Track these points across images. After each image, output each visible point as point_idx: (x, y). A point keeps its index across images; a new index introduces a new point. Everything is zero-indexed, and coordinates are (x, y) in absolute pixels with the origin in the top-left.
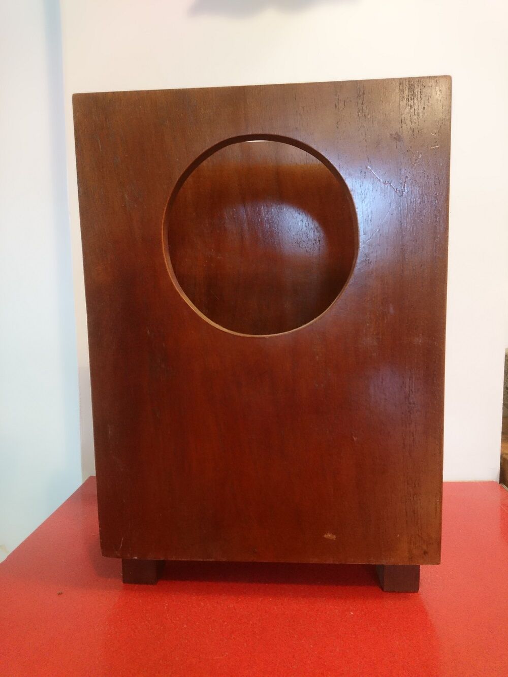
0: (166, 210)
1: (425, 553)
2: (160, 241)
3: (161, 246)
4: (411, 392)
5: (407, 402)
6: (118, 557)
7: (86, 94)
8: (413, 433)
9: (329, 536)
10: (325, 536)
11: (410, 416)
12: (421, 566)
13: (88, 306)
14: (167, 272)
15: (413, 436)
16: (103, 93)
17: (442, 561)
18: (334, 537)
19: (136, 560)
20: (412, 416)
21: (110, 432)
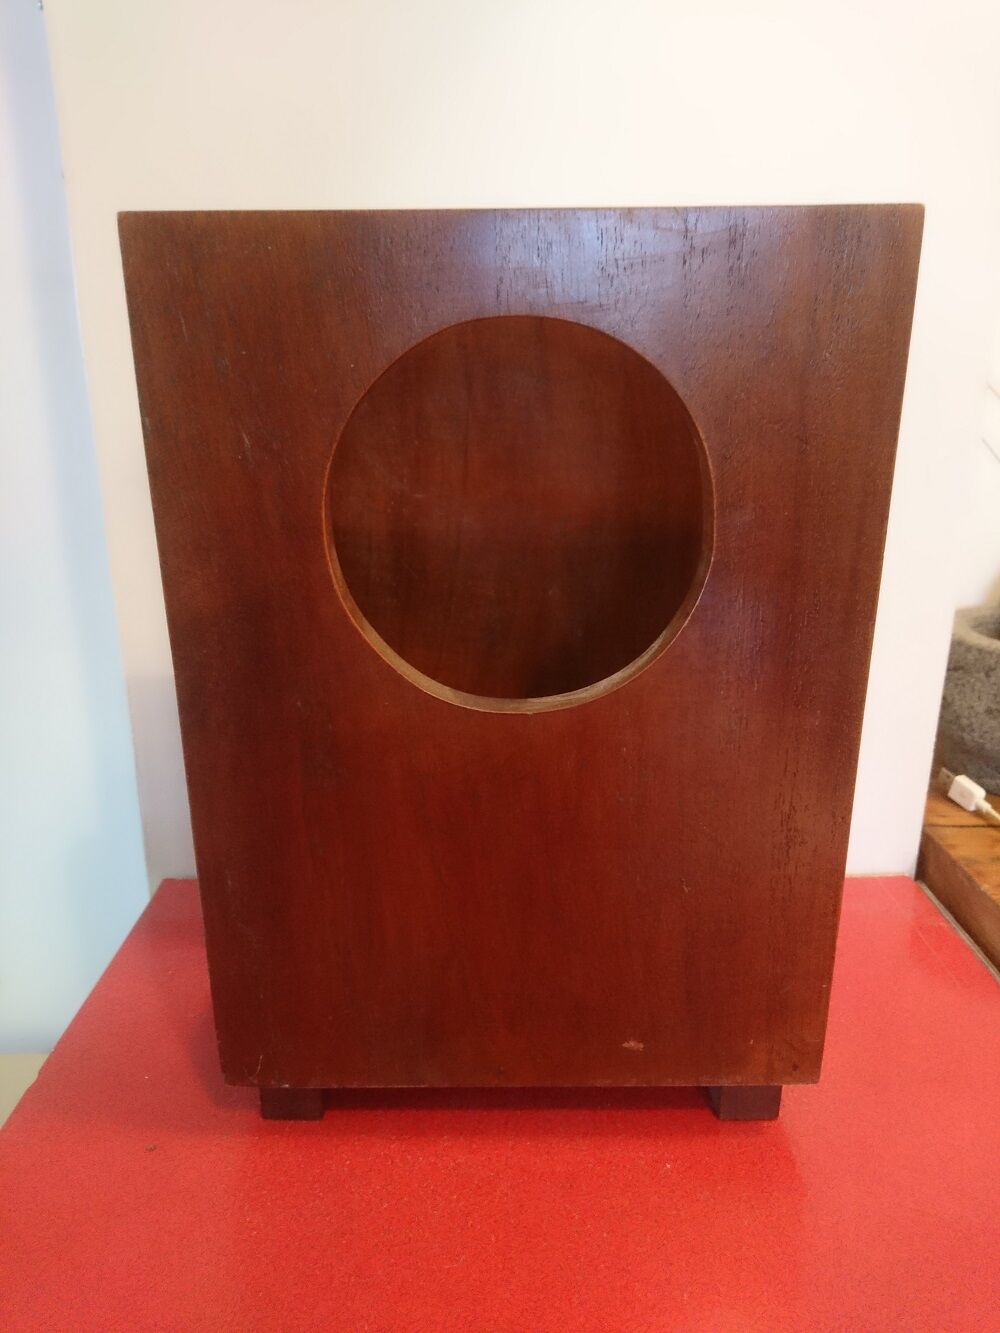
0: (331, 468)
1: (795, 1067)
2: (320, 531)
3: (322, 542)
4: (793, 812)
5: (785, 828)
6: (252, 1085)
7: (147, 214)
8: (790, 879)
9: (632, 1044)
10: (625, 1045)
11: (787, 852)
12: (784, 1087)
13: (175, 655)
14: (334, 591)
15: (790, 883)
16: (186, 212)
17: (822, 1077)
18: (641, 1046)
19: (286, 1089)
20: (790, 851)
21: (230, 882)
